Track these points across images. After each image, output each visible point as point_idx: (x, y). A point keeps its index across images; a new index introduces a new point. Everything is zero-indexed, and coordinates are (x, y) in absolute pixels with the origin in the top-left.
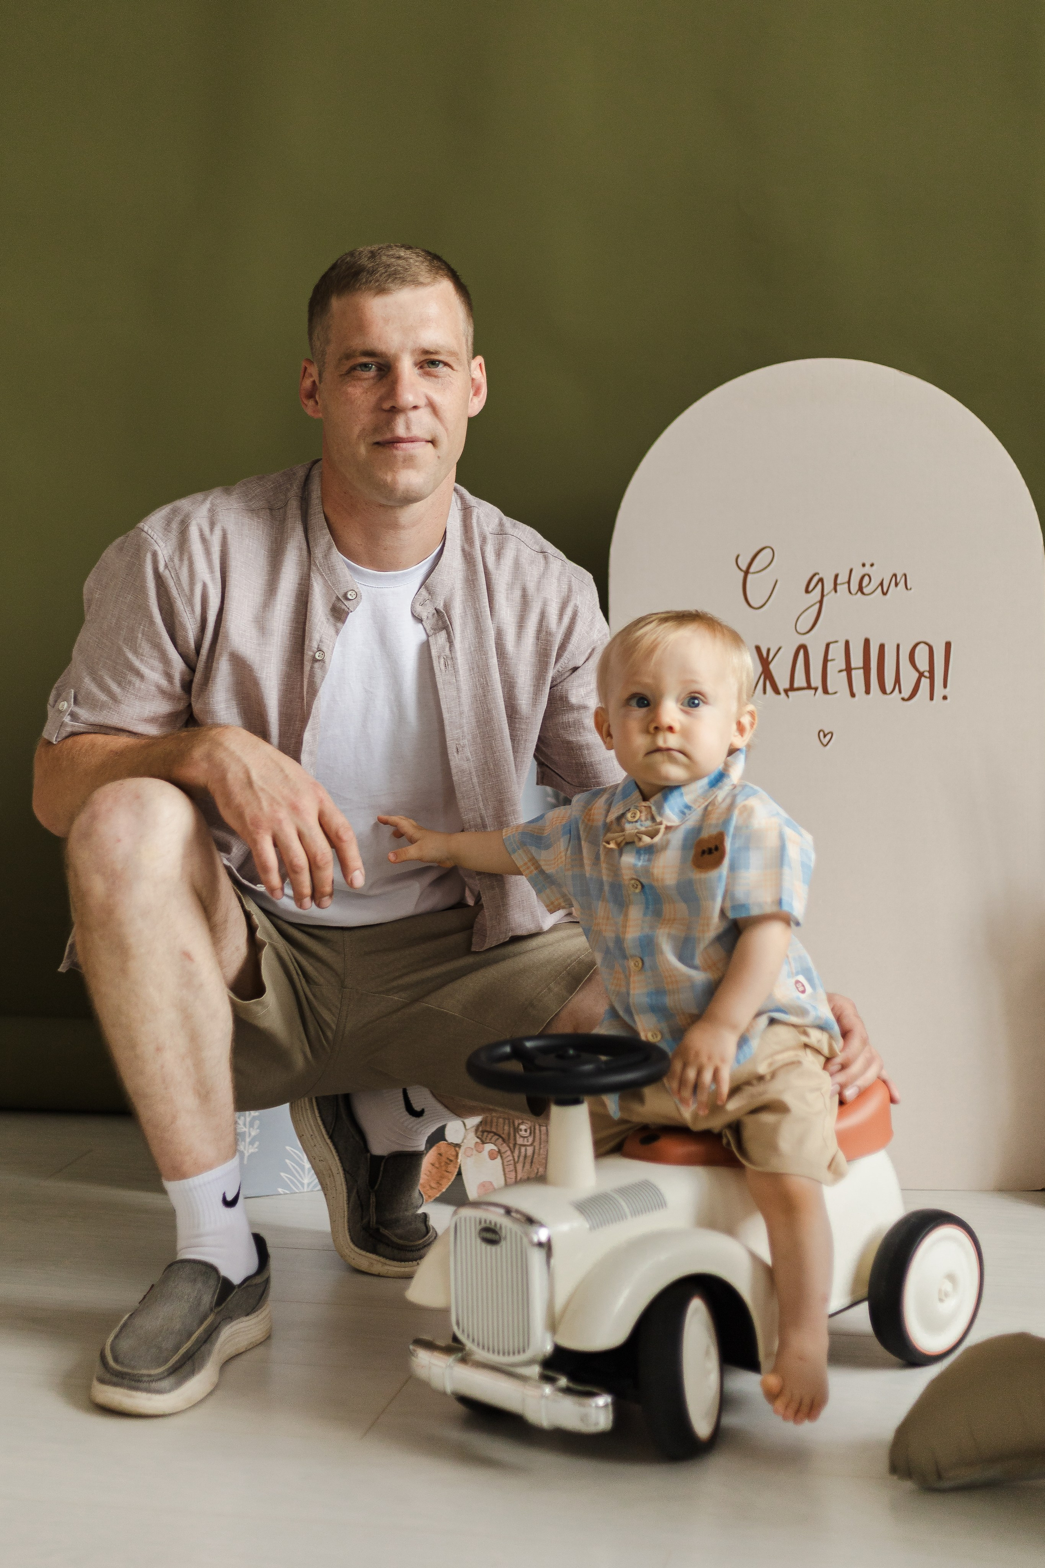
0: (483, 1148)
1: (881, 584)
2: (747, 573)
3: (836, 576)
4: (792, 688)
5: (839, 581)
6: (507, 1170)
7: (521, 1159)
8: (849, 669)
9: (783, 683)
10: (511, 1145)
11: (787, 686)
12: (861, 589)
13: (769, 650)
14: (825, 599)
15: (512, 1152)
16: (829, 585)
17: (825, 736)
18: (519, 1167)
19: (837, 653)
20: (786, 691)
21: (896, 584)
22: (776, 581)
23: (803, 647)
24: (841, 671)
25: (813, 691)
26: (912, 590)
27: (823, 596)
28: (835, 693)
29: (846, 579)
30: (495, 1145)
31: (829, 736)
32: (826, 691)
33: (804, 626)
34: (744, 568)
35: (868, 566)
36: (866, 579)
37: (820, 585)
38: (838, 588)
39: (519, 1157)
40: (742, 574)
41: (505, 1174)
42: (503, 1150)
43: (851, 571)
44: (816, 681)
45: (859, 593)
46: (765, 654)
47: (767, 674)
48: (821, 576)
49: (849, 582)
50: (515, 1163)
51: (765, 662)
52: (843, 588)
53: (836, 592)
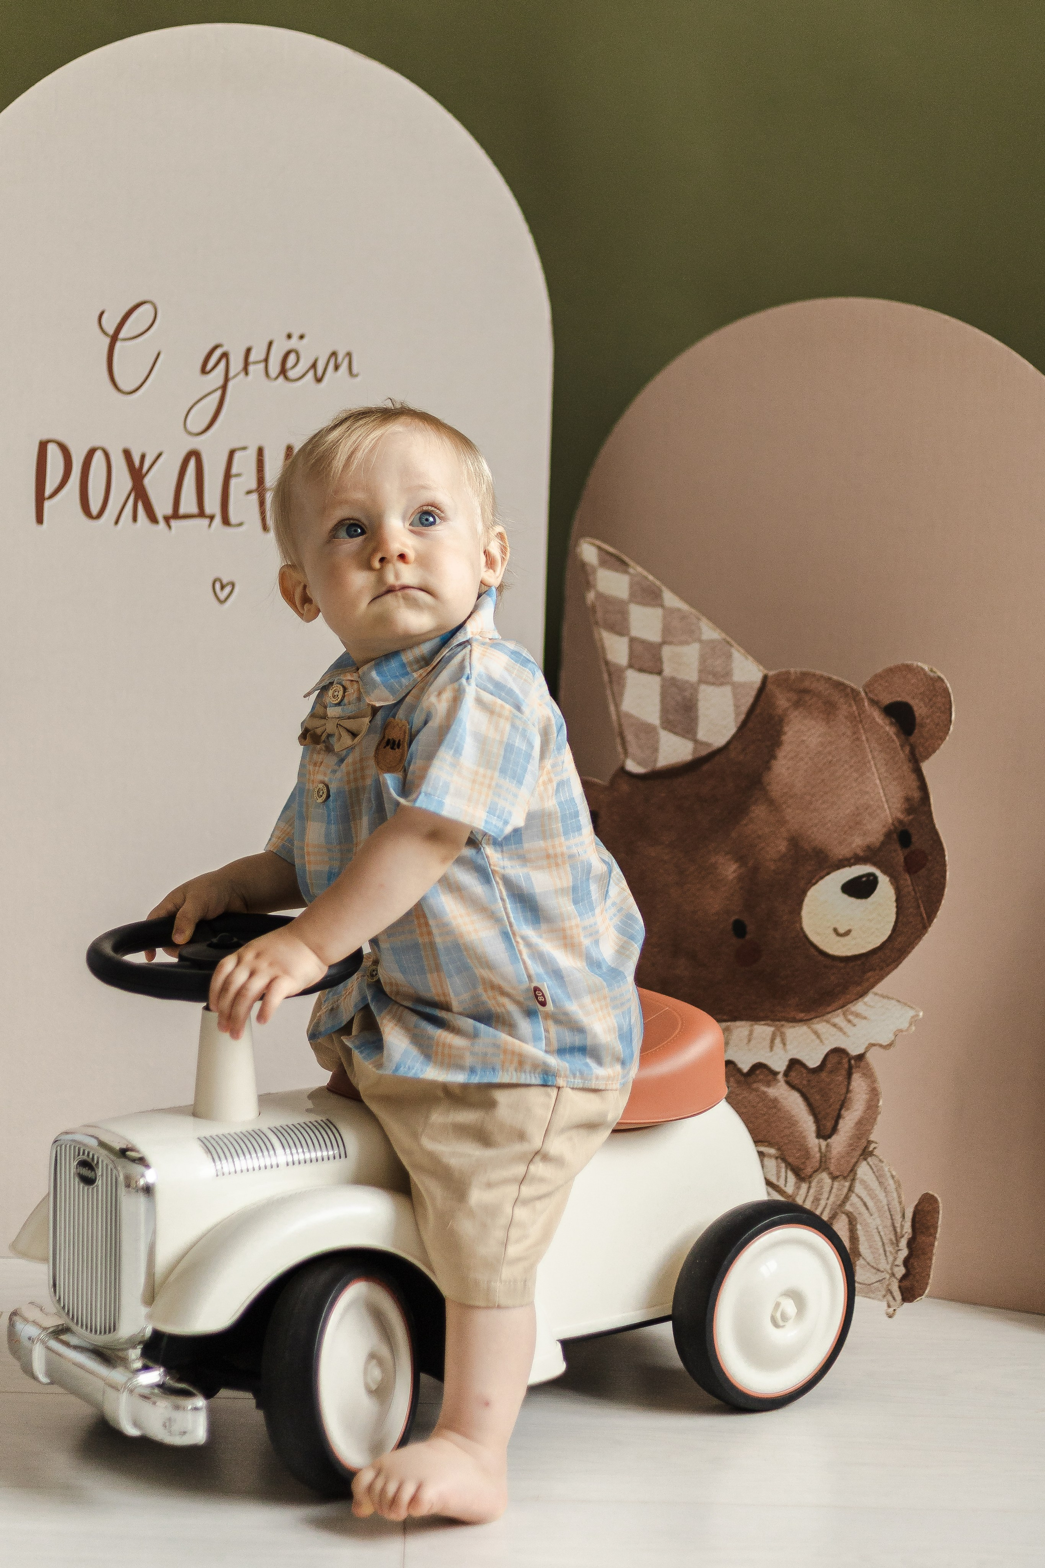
1: (314, 366)
2: (114, 339)
3: (248, 351)
4: (175, 515)
5: (252, 358)
8: (260, 490)
9: (162, 506)
11: (169, 511)
12: (283, 371)
13: (143, 457)
14: (231, 385)
16: (236, 363)
17: (223, 589)
19: (245, 464)
20: (167, 519)
21: (337, 368)
22: (159, 355)
23: (194, 454)
24: (249, 492)
25: (206, 522)
26: (358, 379)
27: (227, 380)
28: (240, 524)
29: (262, 356)
31: (228, 590)
32: (226, 521)
33: (200, 417)
34: (111, 331)
35: (295, 338)
37: (223, 364)
38: (251, 368)
40: (107, 341)
43: (270, 344)
44: (212, 505)
45: (281, 379)
46: (137, 462)
47: (139, 492)
48: (224, 349)
49: (266, 360)
51: (137, 475)
52: (256, 370)
53: (247, 373)
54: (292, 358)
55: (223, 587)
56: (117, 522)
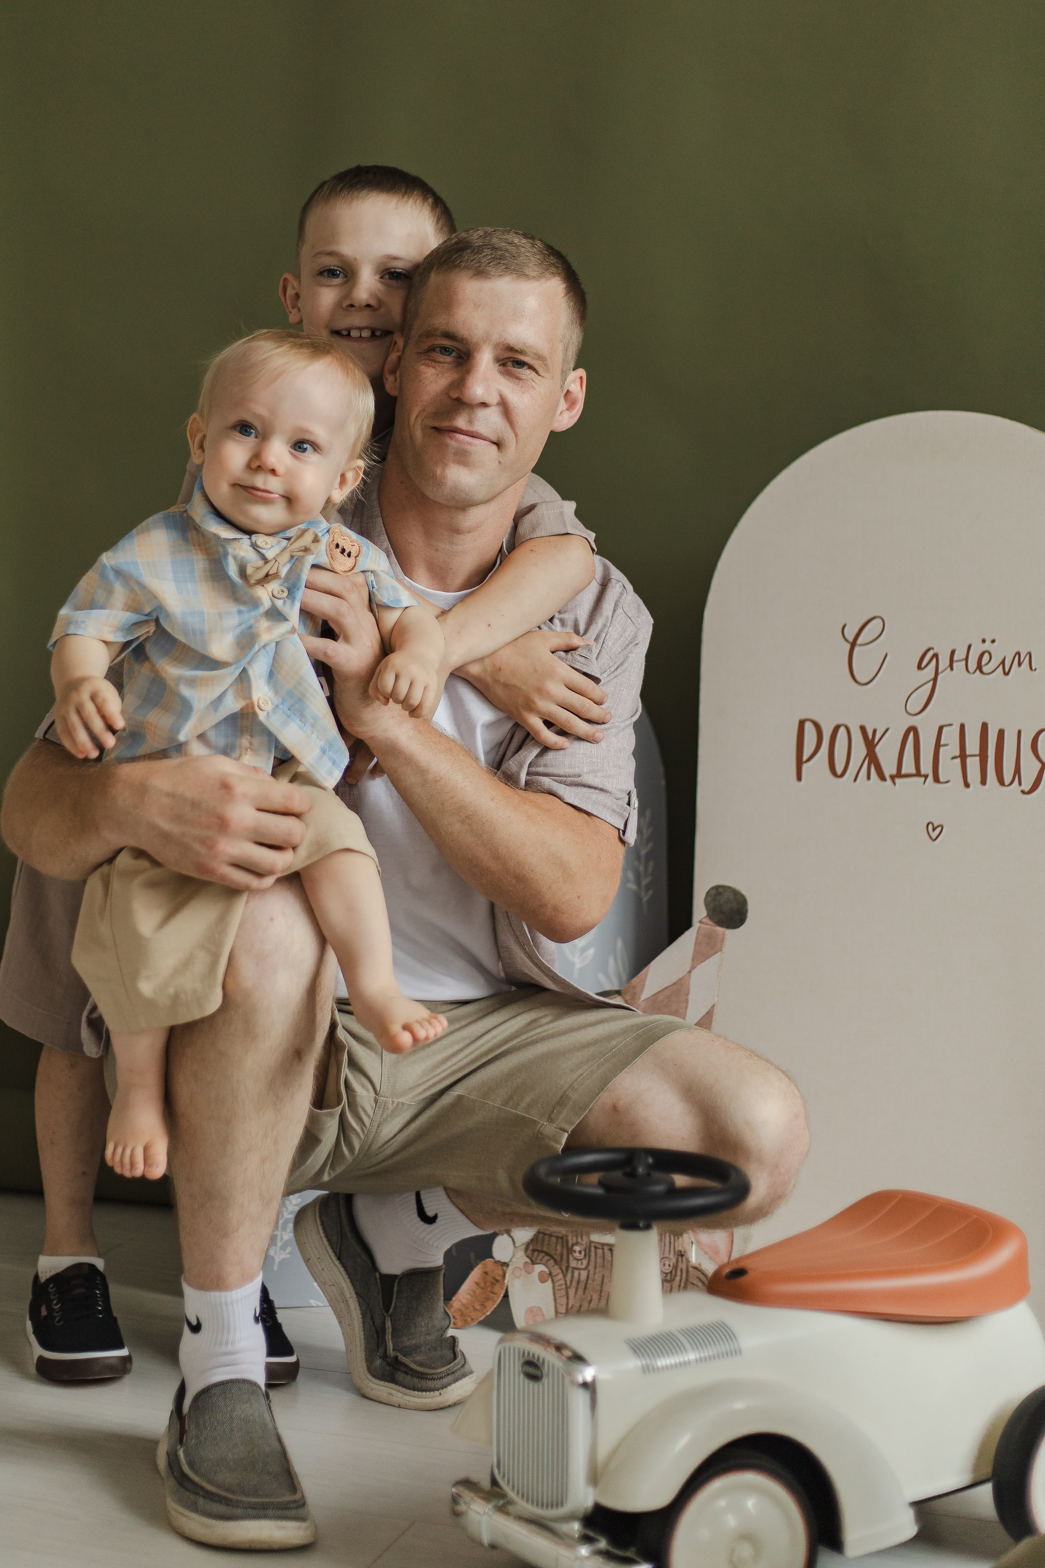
0: (533, 1270)
1: (1003, 662)
2: (853, 644)
3: (953, 653)
4: (899, 774)
5: (955, 658)
6: (557, 1295)
7: (574, 1283)
8: (963, 756)
9: (889, 767)
10: (564, 1268)
11: (894, 771)
12: (979, 667)
13: (875, 732)
14: (940, 677)
15: (565, 1276)
16: (944, 662)
17: (934, 830)
18: (572, 1292)
19: (951, 737)
21: (1020, 664)
22: (886, 656)
23: (913, 729)
24: (953, 758)
25: (923, 779)
26: (1037, 671)
27: (937, 673)
28: (948, 782)
29: (964, 657)
30: (547, 1267)
31: (939, 829)
32: (937, 779)
33: (916, 704)
34: (851, 639)
35: (988, 642)
36: (986, 656)
37: (934, 661)
38: (955, 665)
39: (571, 1281)
40: (848, 646)
41: (555, 1300)
42: (554, 1273)
43: (970, 647)
44: (926, 767)
45: (978, 672)
46: (870, 735)
47: (872, 758)
48: (935, 651)
49: (967, 659)
50: (567, 1288)
51: (870, 744)
52: (959, 666)
53: (952, 669)
54: (986, 657)
55: (934, 829)
56: (855, 780)
